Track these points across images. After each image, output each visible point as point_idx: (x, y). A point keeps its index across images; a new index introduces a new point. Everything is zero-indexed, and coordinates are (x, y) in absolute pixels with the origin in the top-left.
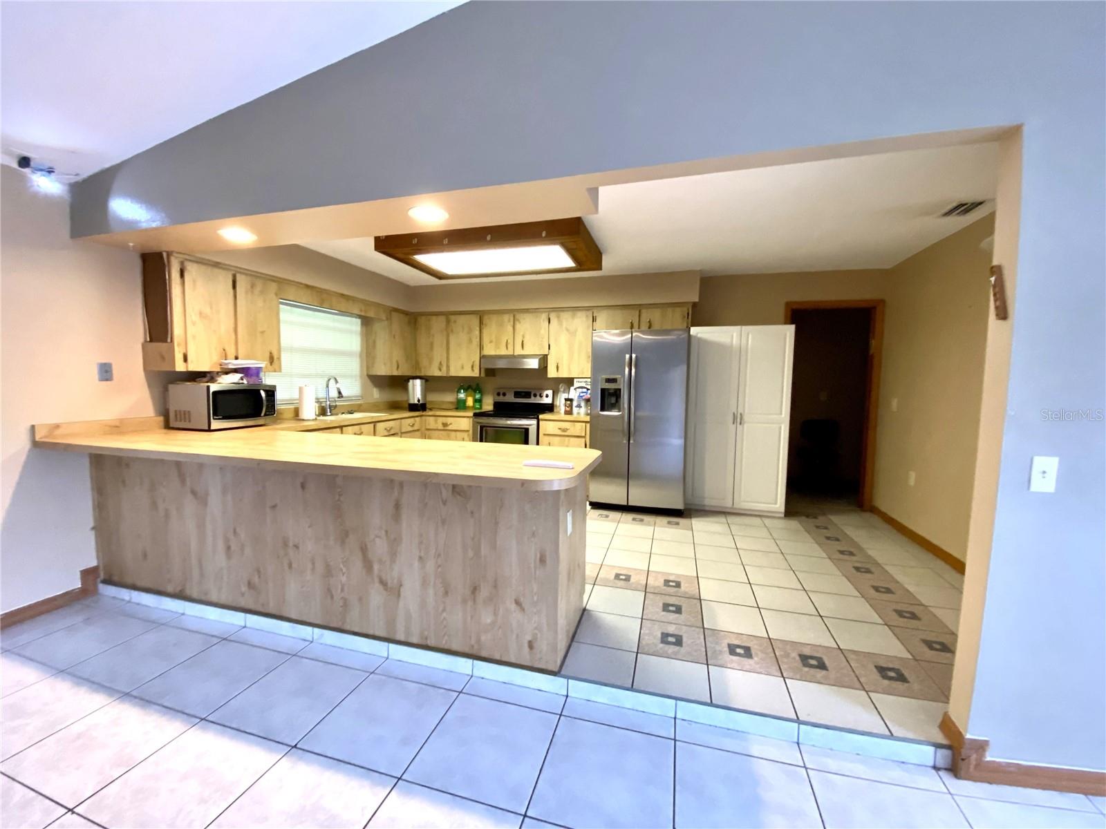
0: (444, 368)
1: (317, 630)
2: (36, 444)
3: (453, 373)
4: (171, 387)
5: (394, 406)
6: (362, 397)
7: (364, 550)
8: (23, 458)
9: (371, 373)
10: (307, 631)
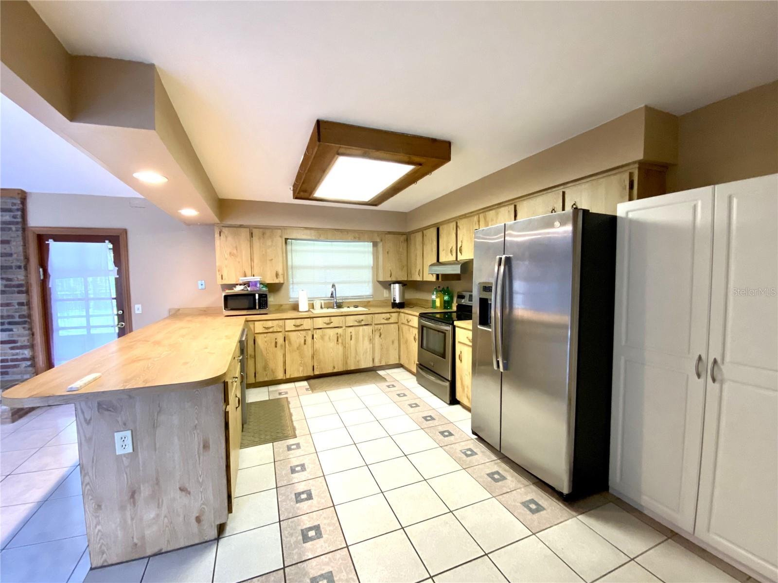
0: (421, 274)
3: (425, 278)
6: (372, 295)
9: (378, 280)
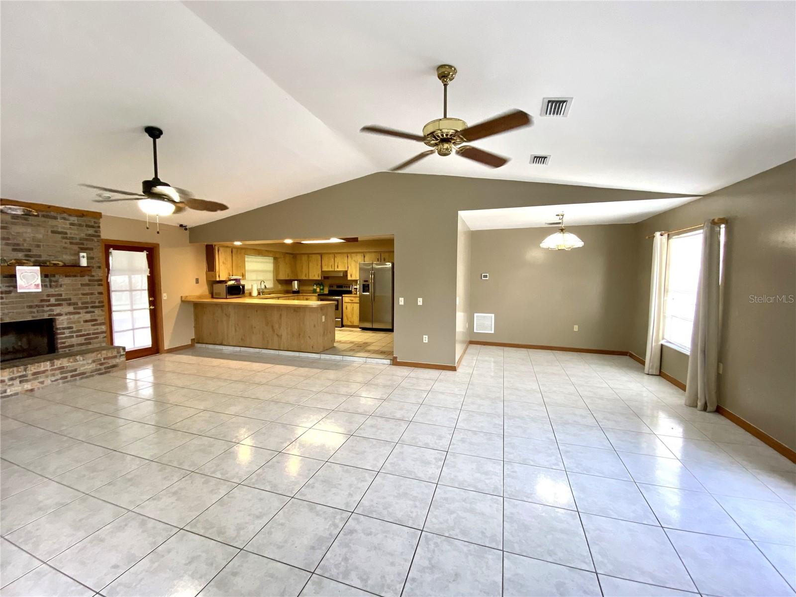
0: (307, 277)
1: (260, 350)
2: (182, 301)
3: (311, 278)
4: (214, 285)
5: (287, 292)
6: (274, 288)
7: (272, 327)
8: (179, 305)
9: (278, 279)
10: (257, 350)
